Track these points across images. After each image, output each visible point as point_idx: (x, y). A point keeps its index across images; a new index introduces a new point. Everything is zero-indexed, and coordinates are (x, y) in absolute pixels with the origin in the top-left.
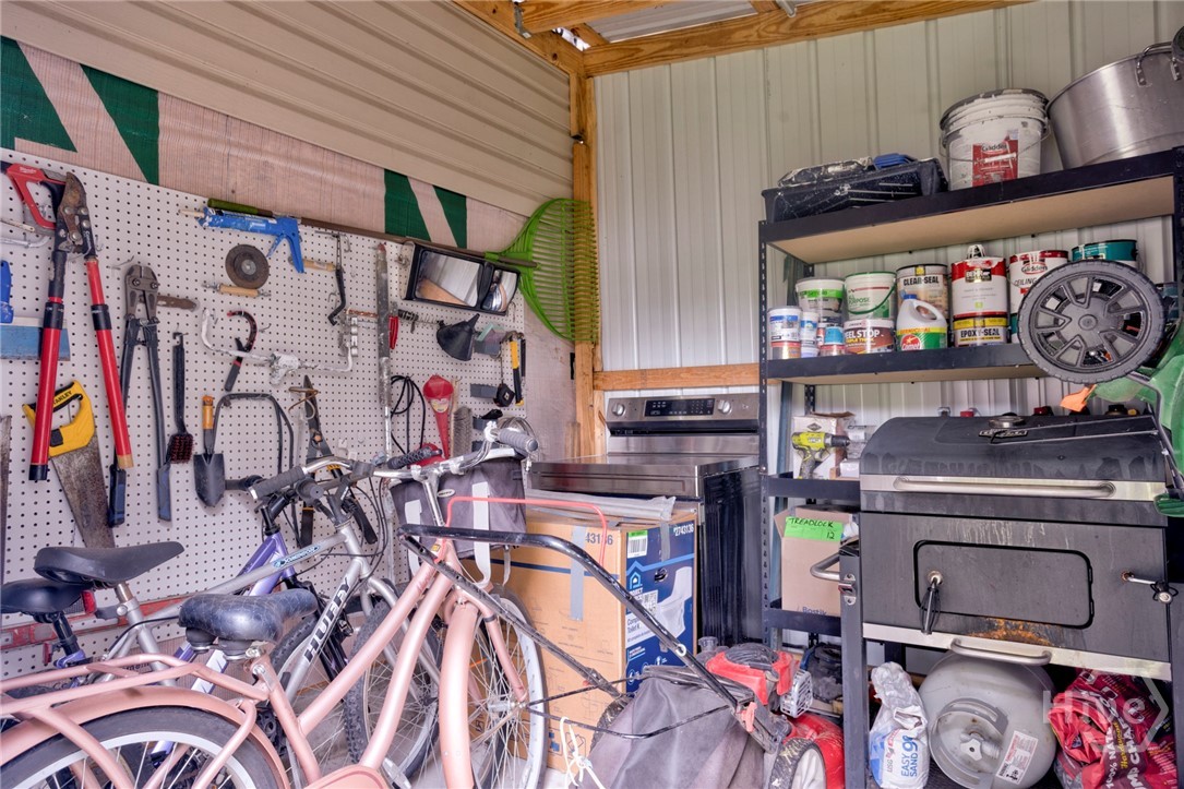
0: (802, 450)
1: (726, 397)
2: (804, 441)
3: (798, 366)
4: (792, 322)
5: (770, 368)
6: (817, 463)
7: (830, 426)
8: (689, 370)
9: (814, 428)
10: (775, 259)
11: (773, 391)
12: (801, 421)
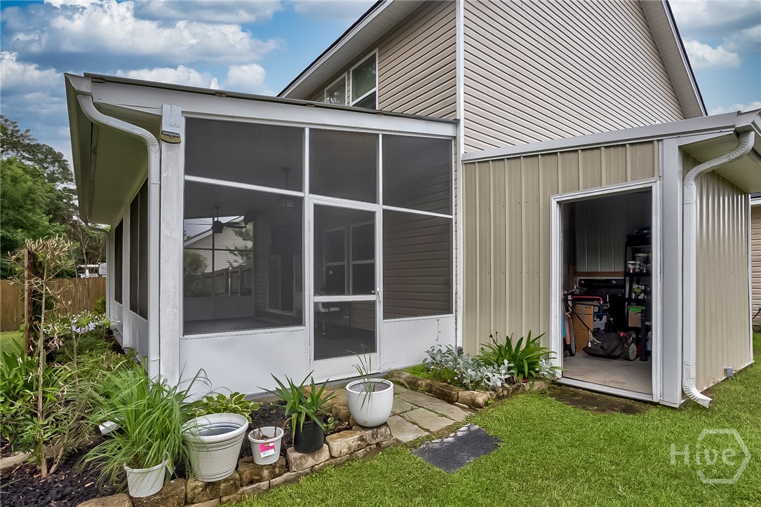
0: (635, 293)
1: (614, 280)
2: (636, 290)
3: (635, 274)
4: (633, 264)
5: (626, 273)
6: (639, 296)
7: (643, 288)
8: (603, 272)
9: (638, 287)
10: (629, 249)
11: (627, 278)
12: (635, 286)
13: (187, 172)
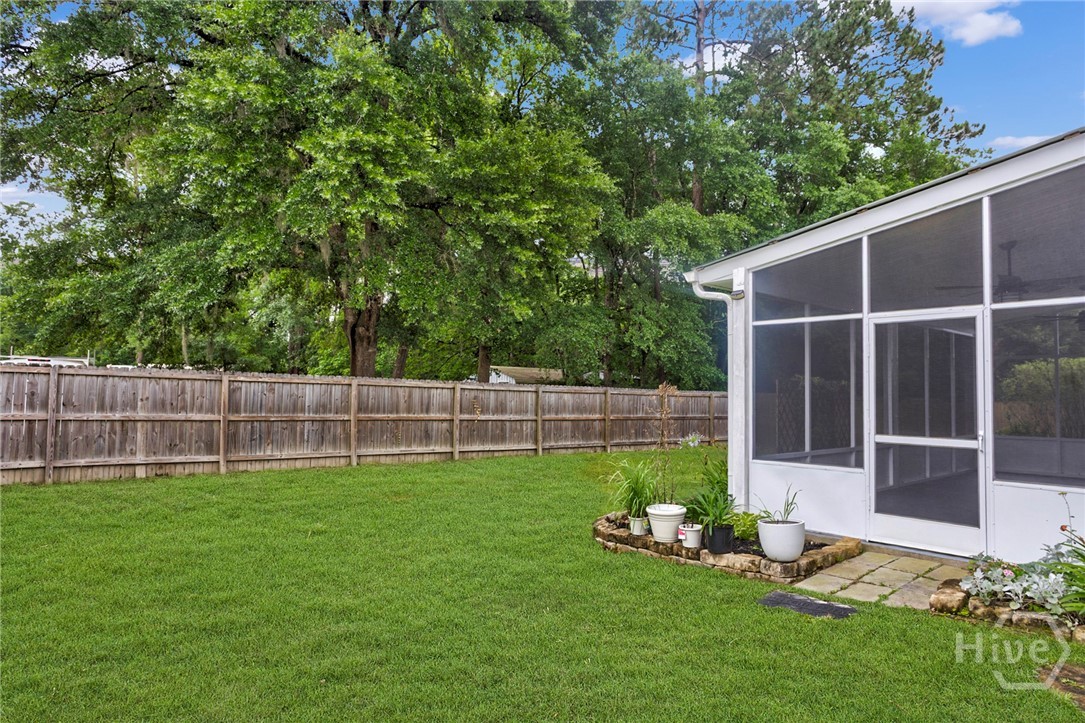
13: (757, 317)
